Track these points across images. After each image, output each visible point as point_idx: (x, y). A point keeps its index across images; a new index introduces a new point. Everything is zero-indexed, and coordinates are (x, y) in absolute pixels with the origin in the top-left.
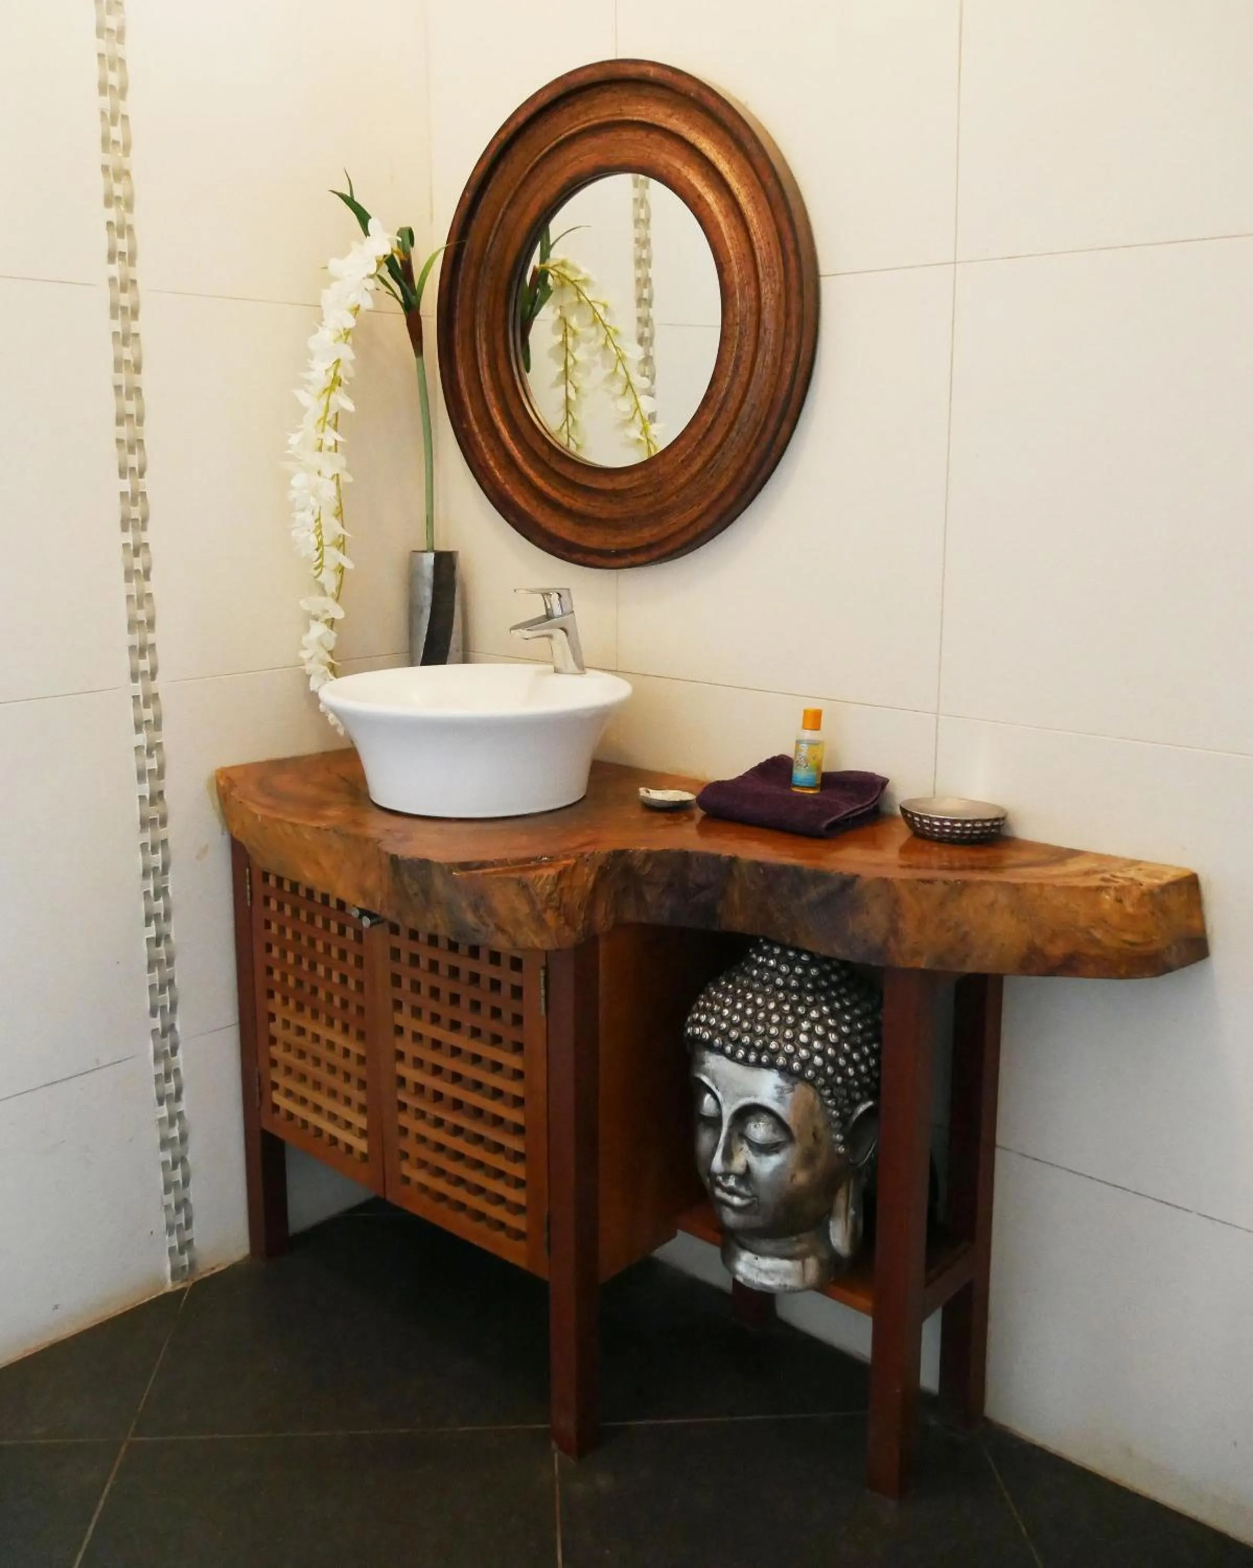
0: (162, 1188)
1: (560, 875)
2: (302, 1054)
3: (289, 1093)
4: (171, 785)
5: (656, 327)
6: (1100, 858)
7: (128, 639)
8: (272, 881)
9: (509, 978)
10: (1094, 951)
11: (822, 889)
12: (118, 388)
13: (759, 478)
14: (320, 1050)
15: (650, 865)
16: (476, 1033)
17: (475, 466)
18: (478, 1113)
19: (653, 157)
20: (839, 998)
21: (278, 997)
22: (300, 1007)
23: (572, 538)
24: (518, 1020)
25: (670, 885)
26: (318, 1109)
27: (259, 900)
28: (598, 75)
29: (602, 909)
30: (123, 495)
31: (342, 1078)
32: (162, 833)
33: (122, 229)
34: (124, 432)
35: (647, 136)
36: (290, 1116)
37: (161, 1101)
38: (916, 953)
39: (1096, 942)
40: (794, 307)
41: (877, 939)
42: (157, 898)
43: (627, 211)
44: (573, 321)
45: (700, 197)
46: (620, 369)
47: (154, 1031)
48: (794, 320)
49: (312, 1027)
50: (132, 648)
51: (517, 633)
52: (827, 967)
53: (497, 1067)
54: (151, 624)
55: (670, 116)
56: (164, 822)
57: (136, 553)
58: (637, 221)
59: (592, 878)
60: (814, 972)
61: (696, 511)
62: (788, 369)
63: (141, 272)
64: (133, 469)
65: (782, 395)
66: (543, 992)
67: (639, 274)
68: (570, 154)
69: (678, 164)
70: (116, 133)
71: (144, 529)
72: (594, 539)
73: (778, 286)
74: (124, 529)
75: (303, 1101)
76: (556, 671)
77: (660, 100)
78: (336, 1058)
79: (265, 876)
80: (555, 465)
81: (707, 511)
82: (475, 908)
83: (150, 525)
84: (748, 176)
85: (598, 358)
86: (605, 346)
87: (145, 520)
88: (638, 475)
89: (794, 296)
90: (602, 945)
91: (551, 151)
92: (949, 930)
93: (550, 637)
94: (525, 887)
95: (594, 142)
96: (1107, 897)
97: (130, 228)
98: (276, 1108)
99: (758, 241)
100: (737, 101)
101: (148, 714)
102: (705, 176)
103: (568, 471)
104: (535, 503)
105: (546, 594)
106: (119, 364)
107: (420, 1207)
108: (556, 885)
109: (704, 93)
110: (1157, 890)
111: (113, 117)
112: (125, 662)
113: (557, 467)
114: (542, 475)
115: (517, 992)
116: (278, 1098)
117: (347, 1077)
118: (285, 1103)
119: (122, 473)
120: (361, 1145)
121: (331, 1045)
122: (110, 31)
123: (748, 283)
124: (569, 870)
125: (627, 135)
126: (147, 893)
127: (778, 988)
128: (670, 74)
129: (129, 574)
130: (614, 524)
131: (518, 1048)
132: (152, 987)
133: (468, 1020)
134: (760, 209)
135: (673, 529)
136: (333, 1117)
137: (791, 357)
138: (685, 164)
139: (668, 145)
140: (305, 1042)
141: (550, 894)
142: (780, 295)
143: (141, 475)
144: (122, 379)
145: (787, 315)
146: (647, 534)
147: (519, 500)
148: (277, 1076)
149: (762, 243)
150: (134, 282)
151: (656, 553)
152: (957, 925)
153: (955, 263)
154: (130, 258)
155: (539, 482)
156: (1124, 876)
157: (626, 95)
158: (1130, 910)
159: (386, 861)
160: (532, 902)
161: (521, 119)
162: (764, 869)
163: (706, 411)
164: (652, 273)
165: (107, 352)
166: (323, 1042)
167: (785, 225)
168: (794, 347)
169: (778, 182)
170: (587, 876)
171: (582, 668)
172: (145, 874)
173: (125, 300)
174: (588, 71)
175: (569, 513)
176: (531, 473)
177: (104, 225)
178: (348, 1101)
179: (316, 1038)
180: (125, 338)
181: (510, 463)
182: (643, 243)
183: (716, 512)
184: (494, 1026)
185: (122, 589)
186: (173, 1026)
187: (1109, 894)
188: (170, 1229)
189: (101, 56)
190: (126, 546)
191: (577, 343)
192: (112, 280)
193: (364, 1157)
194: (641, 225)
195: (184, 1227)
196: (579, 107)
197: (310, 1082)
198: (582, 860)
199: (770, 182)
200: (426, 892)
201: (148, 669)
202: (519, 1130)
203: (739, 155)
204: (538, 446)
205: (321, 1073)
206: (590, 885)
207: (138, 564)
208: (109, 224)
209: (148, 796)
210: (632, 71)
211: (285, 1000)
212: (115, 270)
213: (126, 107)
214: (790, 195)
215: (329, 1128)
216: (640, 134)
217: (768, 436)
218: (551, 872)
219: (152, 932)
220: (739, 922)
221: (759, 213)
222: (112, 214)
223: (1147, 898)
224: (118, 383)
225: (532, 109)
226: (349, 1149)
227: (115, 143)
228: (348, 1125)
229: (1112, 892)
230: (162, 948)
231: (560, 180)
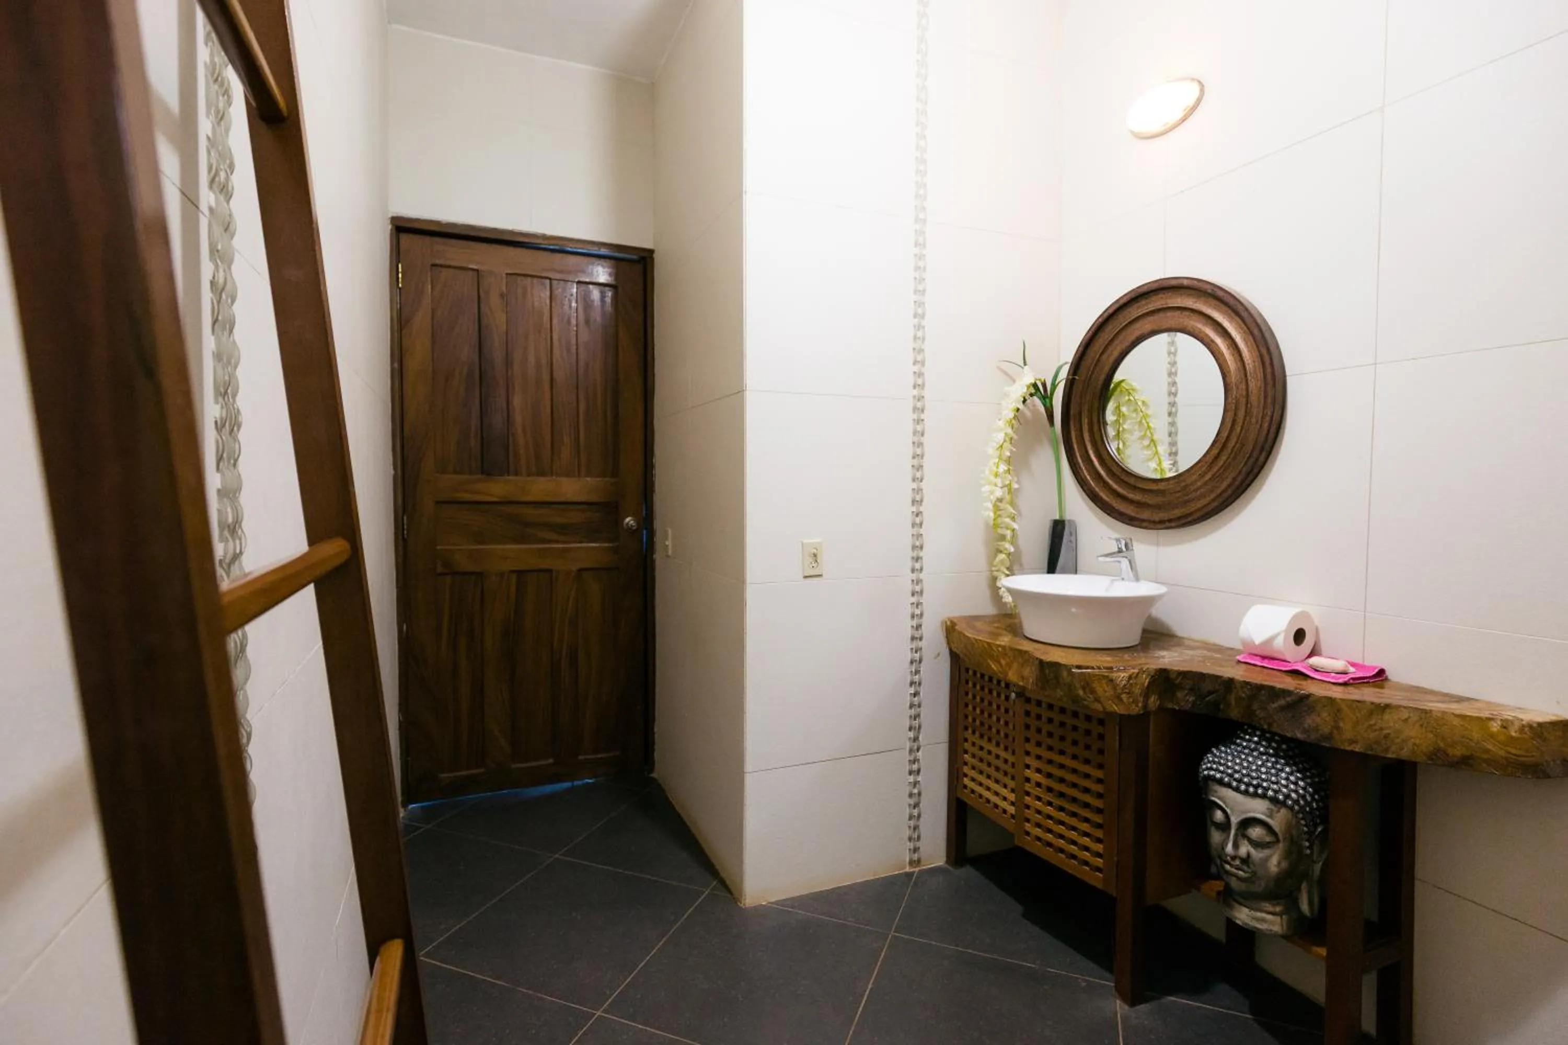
0: (908, 818)
1: (1130, 678)
2: (981, 760)
3: (973, 780)
4: (925, 621)
5: (1179, 408)
6: (1489, 703)
7: (910, 554)
8: (971, 672)
9: (1096, 729)
10: (1485, 756)
11: (1289, 699)
12: (914, 443)
13: (1247, 482)
14: (991, 758)
15: (1180, 678)
16: (1075, 757)
17: (1080, 480)
18: (1074, 800)
19: (1185, 323)
20: (1302, 763)
21: (970, 731)
22: (982, 736)
23: (1133, 514)
24: (1101, 752)
25: (1192, 689)
26: (988, 789)
27: (963, 681)
28: (1155, 286)
29: (1152, 699)
30: (913, 489)
31: (1003, 773)
32: (920, 644)
33: (919, 375)
34: (915, 462)
35: (1181, 313)
36: (973, 791)
37: (910, 773)
38: (1353, 742)
39: (1487, 751)
40: (1270, 394)
41: (1326, 730)
42: (916, 675)
43: (1165, 349)
44: (1124, 409)
45: (1213, 341)
46: (1148, 433)
47: (910, 739)
48: (1269, 400)
49: (987, 746)
50: (913, 558)
51: (1101, 559)
52: (1292, 745)
53: (1087, 776)
54: (921, 548)
55: (1196, 302)
56: (921, 639)
57: (917, 515)
58: (1169, 353)
59: (1147, 681)
60: (1284, 746)
61: (1208, 499)
62: (1266, 425)
63: (926, 393)
64: (918, 479)
65: (1262, 439)
66: (1117, 738)
67: (1170, 380)
68: (1137, 325)
69: (1200, 326)
70: (920, 334)
71: (921, 505)
72: (1145, 515)
73: (1259, 382)
74: (913, 504)
75: (981, 784)
76: (1123, 579)
77: (1189, 295)
78: (999, 763)
79: (967, 670)
80: (1123, 477)
81: (1213, 500)
82: (1084, 688)
83: (924, 503)
84: (1242, 329)
85: (1136, 427)
86: (1141, 422)
87: (922, 501)
88: (1172, 482)
89: (1269, 387)
90: (1152, 717)
91: (1126, 325)
92: (1376, 730)
93: (1119, 562)
94: (1112, 680)
95: (1151, 318)
96: (1495, 725)
97: (923, 374)
98: (965, 787)
99: (1247, 360)
100: (1236, 292)
101: (918, 588)
102: (1216, 331)
103: (1132, 481)
104: (1112, 497)
105: (1118, 540)
106: (915, 433)
107: (1037, 849)
108: (1128, 681)
109: (1215, 289)
110: (1535, 725)
111: (919, 327)
112: (909, 564)
113: (1126, 479)
114: (1116, 483)
115: (1101, 737)
116: (966, 781)
117: (1006, 774)
118: (971, 785)
119: (914, 480)
120: (1012, 810)
121: (997, 757)
122: (920, 291)
123: (1241, 383)
124: (1135, 675)
125: (1169, 314)
126: (912, 672)
127: (1262, 754)
128: (1196, 282)
129: (914, 525)
130: (1158, 507)
131: (1100, 766)
132: (911, 717)
133: (1071, 750)
134: (1249, 344)
135: (1193, 509)
136: (997, 794)
137: (1268, 418)
138: (1204, 325)
139: (1195, 316)
140: (983, 754)
141: (1125, 685)
142: (1260, 387)
143: (921, 481)
144: (916, 439)
145: (1266, 397)
146: (1177, 512)
147: (1103, 495)
148: (966, 769)
149: (1250, 361)
150: (923, 397)
151: (1183, 521)
152: (1381, 729)
153: (1376, 364)
154: (922, 386)
155: (1115, 486)
156: (1508, 715)
157: (1170, 294)
158: (1513, 734)
159: (1037, 662)
160: (1115, 688)
161: (1111, 311)
162: (1251, 685)
163: (1214, 448)
164: (1177, 380)
165: (910, 427)
166: (993, 755)
167: (1264, 351)
168: (1269, 413)
169: (1260, 330)
170: (1145, 680)
171: (1137, 579)
172: (912, 662)
173: (919, 405)
174: (1149, 285)
175: (1131, 502)
176: (1110, 482)
177: (912, 373)
178: (1005, 786)
179: (990, 752)
180: (919, 421)
181: (1098, 477)
182: (1173, 364)
183: (1221, 500)
184: (1087, 754)
185: (910, 531)
186: (918, 738)
187: (1496, 722)
188: (910, 839)
189: (915, 302)
190: (913, 512)
191: (1125, 420)
192: (914, 397)
193: (1013, 816)
194: (1172, 355)
195: (916, 839)
196: (1143, 302)
197: (985, 774)
198: (1142, 671)
199: (1256, 332)
200: (1057, 677)
201: (919, 568)
202: (1099, 811)
203: (1237, 318)
204: (1115, 469)
205: (991, 771)
206: (1146, 684)
207: (918, 520)
208: (915, 373)
209: (915, 626)
210: (1174, 283)
211: (974, 733)
212: (915, 392)
213: (924, 323)
214: (1267, 335)
215: (994, 799)
216: (1178, 313)
217: (1252, 460)
218: (1126, 675)
219: (912, 691)
220: (1235, 713)
221: (1248, 347)
222: (916, 368)
223: (1527, 729)
224: (914, 441)
225: (1117, 306)
226: (1005, 811)
227: (919, 338)
228: (1005, 799)
229: (1499, 723)
230: (916, 699)
231: (1132, 338)
